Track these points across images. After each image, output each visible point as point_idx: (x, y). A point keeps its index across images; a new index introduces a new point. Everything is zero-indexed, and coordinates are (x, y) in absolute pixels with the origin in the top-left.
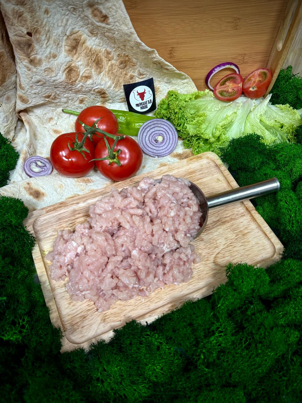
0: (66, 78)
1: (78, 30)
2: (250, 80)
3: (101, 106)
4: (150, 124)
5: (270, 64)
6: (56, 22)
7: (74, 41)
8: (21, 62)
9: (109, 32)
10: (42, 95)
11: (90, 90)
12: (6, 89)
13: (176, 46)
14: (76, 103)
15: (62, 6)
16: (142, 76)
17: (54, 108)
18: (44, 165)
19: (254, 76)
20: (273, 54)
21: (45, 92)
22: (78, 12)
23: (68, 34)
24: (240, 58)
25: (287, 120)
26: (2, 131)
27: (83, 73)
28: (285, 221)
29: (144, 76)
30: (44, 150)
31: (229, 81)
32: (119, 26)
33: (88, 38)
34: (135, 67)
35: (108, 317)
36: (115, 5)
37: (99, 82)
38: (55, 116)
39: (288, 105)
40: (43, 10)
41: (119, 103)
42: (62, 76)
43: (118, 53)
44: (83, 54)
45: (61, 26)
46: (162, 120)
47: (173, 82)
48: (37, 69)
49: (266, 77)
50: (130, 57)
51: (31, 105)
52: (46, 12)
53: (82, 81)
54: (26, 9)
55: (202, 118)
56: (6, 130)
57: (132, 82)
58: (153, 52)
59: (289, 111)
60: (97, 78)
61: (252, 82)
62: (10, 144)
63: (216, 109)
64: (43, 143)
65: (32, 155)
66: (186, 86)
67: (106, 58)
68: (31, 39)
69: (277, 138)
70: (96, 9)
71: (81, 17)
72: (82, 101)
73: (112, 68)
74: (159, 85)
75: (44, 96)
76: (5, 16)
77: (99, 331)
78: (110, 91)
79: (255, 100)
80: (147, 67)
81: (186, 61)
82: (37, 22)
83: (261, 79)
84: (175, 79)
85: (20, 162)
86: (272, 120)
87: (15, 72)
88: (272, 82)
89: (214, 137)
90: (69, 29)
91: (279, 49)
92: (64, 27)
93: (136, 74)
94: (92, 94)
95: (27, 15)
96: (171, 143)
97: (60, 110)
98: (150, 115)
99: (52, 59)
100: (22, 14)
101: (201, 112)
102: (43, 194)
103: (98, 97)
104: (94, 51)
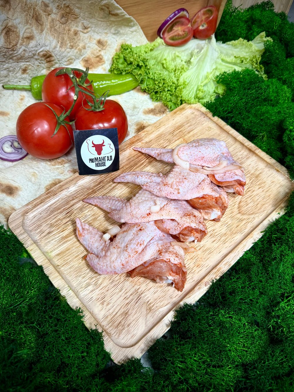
0: (6, 42)
11: (34, 55)
14: (18, 74)
16: (86, 30)
27: (24, 33)
31: (176, 26)
34: (78, 20)
37: (43, 42)
39: (241, 39)
43: (57, 4)
44: (18, 9)
47: (121, 31)
49: (212, 13)
50: (72, 8)
53: (24, 43)
60: (41, 38)
66: (135, 36)
67: (45, 12)
72: (25, 71)
73: (54, 24)
74: (106, 39)
77: (150, 324)
78: (56, 52)
80: (92, 18)
81: (130, 6)
83: (207, 16)
84: (123, 28)
86: (232, 57)
93: (80, 28)
94: (36, 59)
102: (17, 188)
103: (43, 62)
104: (30, 5)
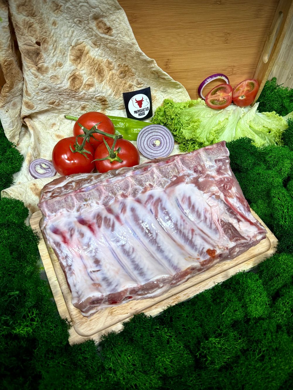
0: (71, 86)
1: (82, 41)
2: (238, 90)
3: (101, 112)
4: (148, 130)
5: (257, 74)
6: (63, 33)
7: (79, 51)
8: (29, 70)
9: (111, 44)
10: (47, 101)
11: (92, 98)
12: (13, 96)
13: (171, 58)
14: (78, 110)
15: (69, 18)
16: (139, 85)
17: (57, 115)
18: (49, 167)
19: (242, 86)
20: (260, 66)
21: (50, 99)
22: (83, 24)
23: (73, 44)
24: (230, 70)
25: (274, 126)
26: (8, 136)
27: (86, 81)
28: (278, 216)
29: (142, 85)
30: (47, 153)
31: (219, 91)
32: (122, 37)
33: (92, 49)
34: (134, 77)
35: (115, 310)
36: (118, 18)
37: (101, 90)
38: (58, 122)
39: (274, 112)
40: (51, 22)
41: (118, 110)
42: (67, 83)
43: (119, 63)
44: (86, 64)
45: (67, 37)
46: (159, 125)
47: (169, 91)
48: (44, 76)
49: (253, 87)
50: (130, 68)
51: (36, 111)
52: (54, 24)
53: (85, 88)
54: (36, 20)
55: (196, 124)
56: (11, 134)
57: (130, 90)
58: (152, 61)
59: (275, 118)
60: (99, 86)
61: (241, 91)
62: (15, 148)
63: (208, 116)
64: (46, 147)
65: (36, 157)
66: (180, 95)
67: (108, 67)
68: (39, 48)
69: (266, 142)
70: (100, 22)
71: (86, 29)
72: (83, 108)
73: (113, 78)
74: (155, 94)
75: (49, 102)
76: (16, 27)
77: (107, 324)
78: (110, 98)
79: (244, 108)
80: (145, 77)
81: (180, 72)
82: (46, 32)
83: (249, 89)
84: (170, 89)
85: (25, 164)
86: (260, 126)
87: (22, 80)
88: (259, 91)
89: (208, 141)
90: (74, 40)
91: (265, 61)
92: (70, 38)
93: (134, 83)
94: (94, 101)
95: (37, 26)
96: (168, 146)
97: (62, 116)
98: (147, 121)
99: (58, 67)
100: (32, 25)
101: (195, 119)
103: (99, 104)
104: (97, 61)
